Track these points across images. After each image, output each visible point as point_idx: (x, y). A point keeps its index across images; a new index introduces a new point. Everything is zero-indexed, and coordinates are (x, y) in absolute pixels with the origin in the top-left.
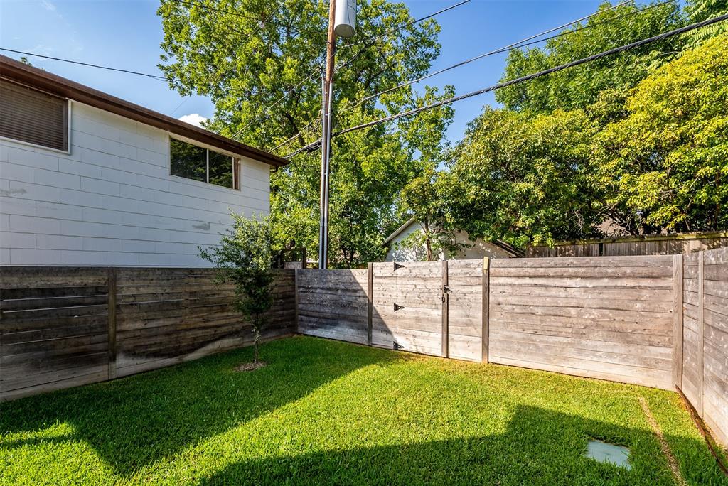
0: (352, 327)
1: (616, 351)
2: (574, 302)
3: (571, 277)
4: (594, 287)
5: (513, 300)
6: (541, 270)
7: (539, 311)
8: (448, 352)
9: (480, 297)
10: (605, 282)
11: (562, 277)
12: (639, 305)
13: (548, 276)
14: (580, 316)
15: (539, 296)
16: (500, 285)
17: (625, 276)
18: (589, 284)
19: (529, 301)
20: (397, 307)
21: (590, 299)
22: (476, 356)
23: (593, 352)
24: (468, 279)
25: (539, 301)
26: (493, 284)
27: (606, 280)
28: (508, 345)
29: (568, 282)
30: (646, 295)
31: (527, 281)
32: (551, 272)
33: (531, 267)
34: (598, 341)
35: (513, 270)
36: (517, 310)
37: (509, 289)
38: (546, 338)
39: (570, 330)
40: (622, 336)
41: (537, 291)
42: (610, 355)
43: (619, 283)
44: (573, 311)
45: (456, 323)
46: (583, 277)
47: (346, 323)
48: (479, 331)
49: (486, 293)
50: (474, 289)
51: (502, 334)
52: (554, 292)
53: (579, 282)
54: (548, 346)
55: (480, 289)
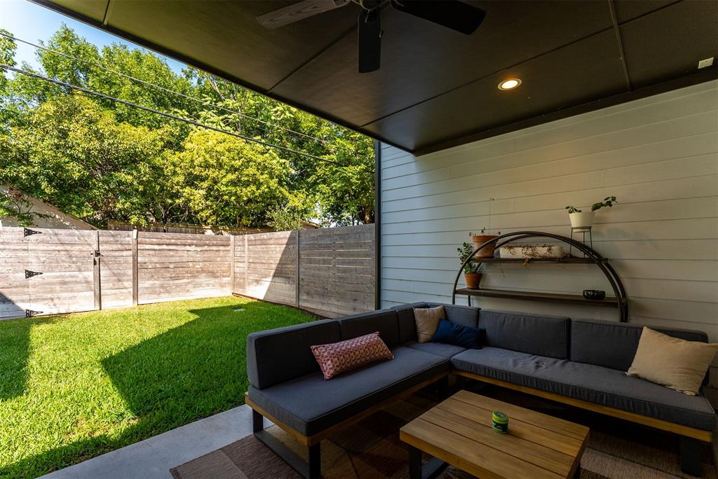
1: (210, 282)
2: (191, 259)
3: (190, 245)
4: (201, 251)
5: (155, 259)
6: (173, 241)
7: (172, 266)
9: (131, 260)
10: (206, 248)
11: (185, 245)
12: (219, 259)
13: (177, 245)
14: (194, 266)
15: (172, 256)
16: (146, 250)
17: (214, 245)
18: (199, 249)
19: (163, 260)
21: (199, 257)
22: (129, 303)
23: (200, 285)
24: (119, 246)
25: (172, 260)
26: (140, 250)
27: (206, 247)
28: (152, 291)
29: (188, 248)
30: (221, 254)
31: (165, 247)
32: (179, 242)
33: (168, 239)
34: (203, 279)
35: (154, 240)
36: (158, 266)
37: (153, 252)
38: (176, 282)
39: (189, 275)
40: (213, 274)
41: (171, 253)
42: (208, 285)
43: (211, 248)
44: (191, 264)
45: (107, 281)
46: (196, 245)
48: (129, 284)
49: (135, 257)
50: (125, 253)
51: (148, 284)
52: (180, 253)
53: (193, 248)
54: (177, 286)
55: (130, 253)
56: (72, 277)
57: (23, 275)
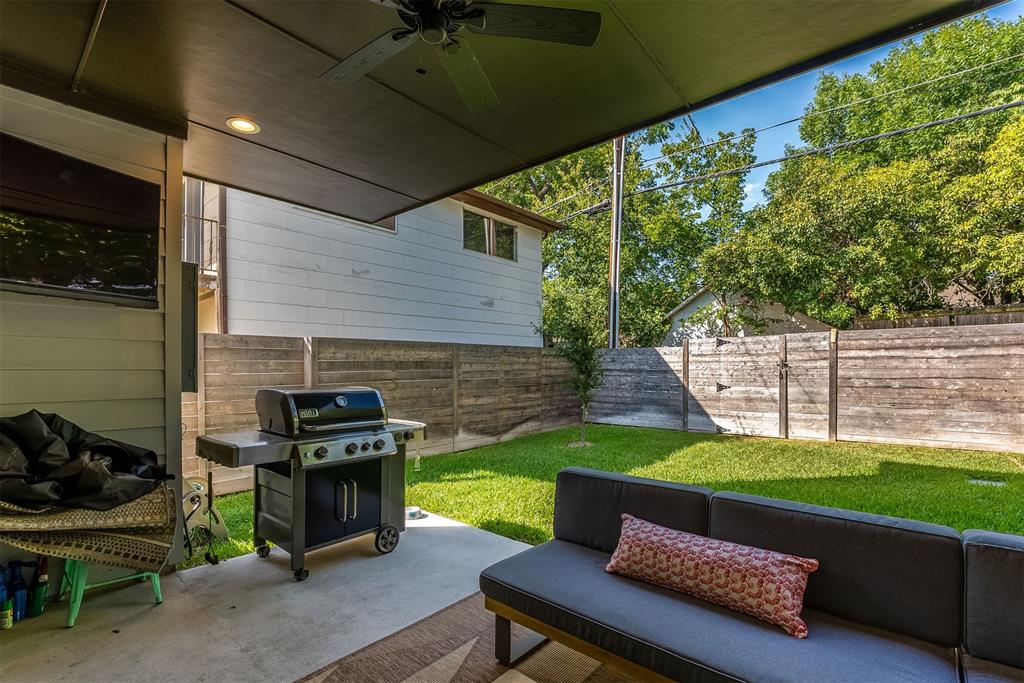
0: (661, 412)
1: (983, 420)
2: (937, 373)
3: (933, 348)
4: (959, 357)
5: (865, 373)
6: (899, 341)
7: (896, 384)
8: (787, 433)
9: (827, 373)
10: (971, 351)
11: (923, 348)
12: (1008, 373)
13: (907, 348)
14: (942, 387)
15: (896, 368)
16: (850, 358)
17: (993, 345)
18: (953, 354)
19: (878, 373)
20: (720, 387)
21: (955, 369)
22: (824, 436)
23: (958, 424)
24: (812, 354)
25: (896, 374)
26: (842, 358)
27: (973, 349)
28: (859, 421)
29: (929, 353)
30: (1016, 363)
31: (882, 353)
32: (910, 343)
33: (887, 339)
34: (962, 412)
35: (865, 342)
36: (870, 384)
37: (862, 362)
38: (904, 412)
39: (932, 402)
40: (990, 404)
41: (895, 363)
42: (977, 425)
43: (987, 352)
44: (936, 383)
45: (796, 401)
46: (947, 347)
47: (653, 407)
48: (825, 408)
49: (833, 368)
50: (818, 364)
51: (853, 410)
52: (913, 364)
53: (942, 352)
54: (906, 419)
55: (826, 363)
56: (758, 393)
57: (715, 388)
